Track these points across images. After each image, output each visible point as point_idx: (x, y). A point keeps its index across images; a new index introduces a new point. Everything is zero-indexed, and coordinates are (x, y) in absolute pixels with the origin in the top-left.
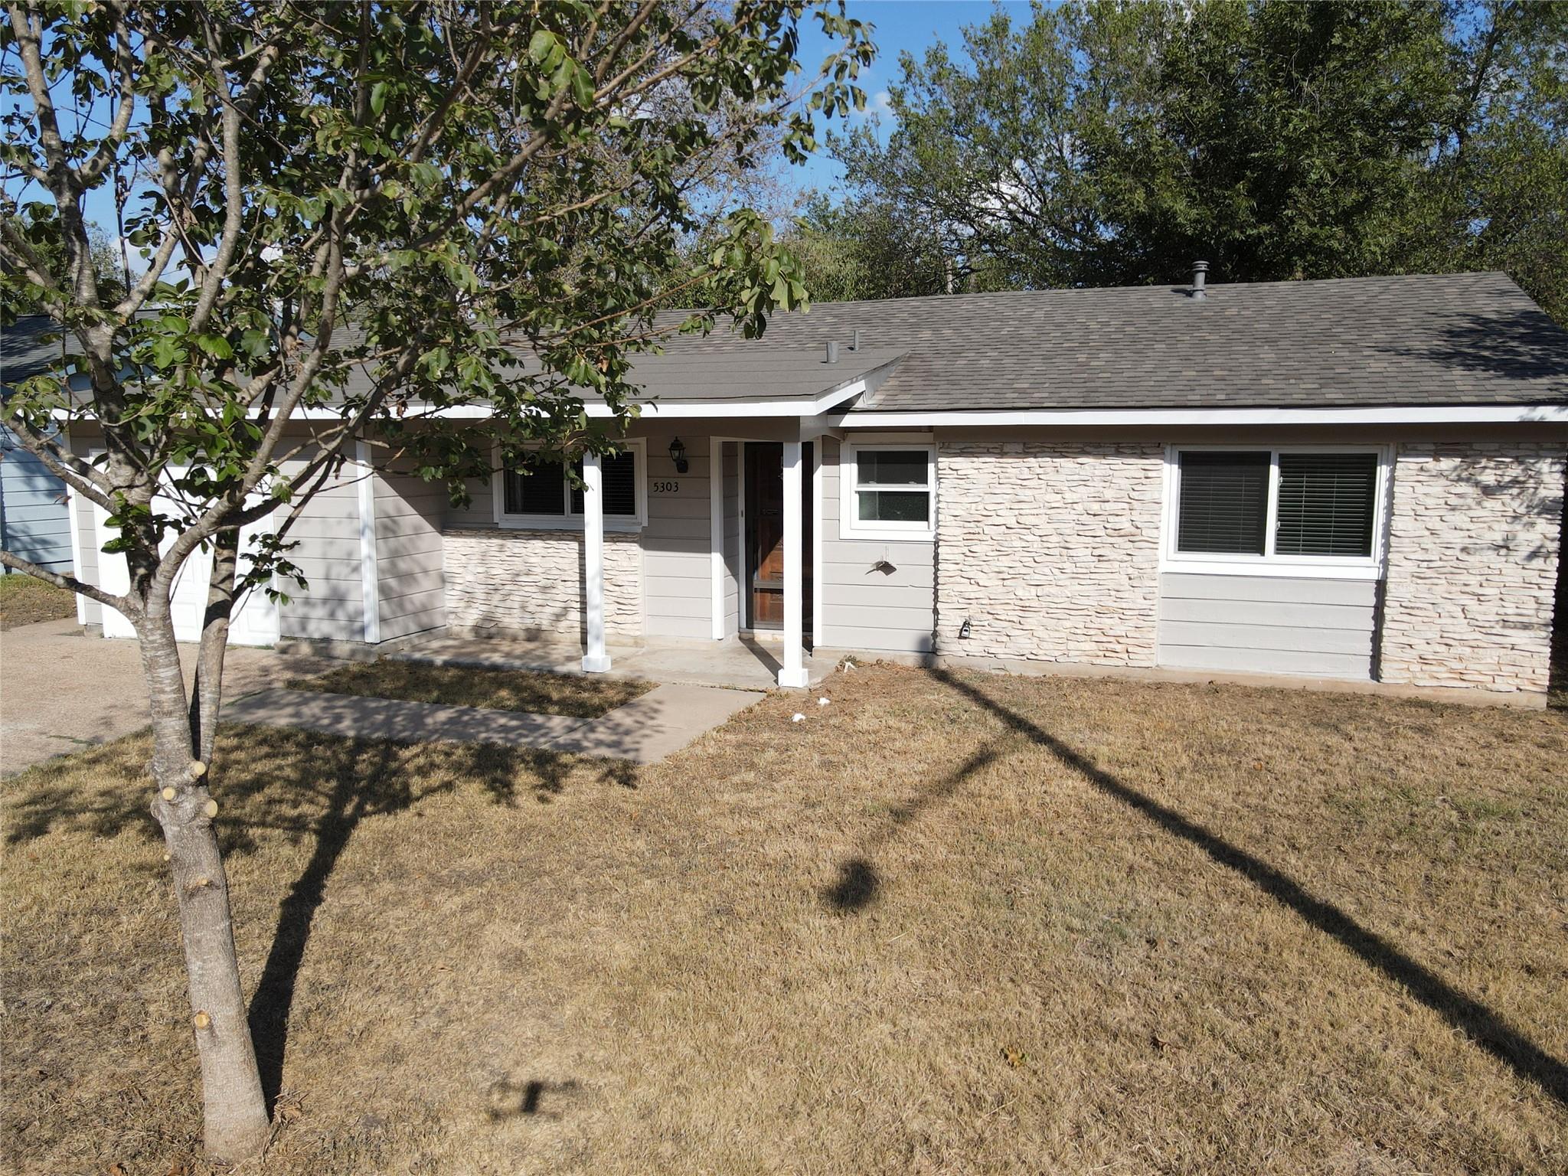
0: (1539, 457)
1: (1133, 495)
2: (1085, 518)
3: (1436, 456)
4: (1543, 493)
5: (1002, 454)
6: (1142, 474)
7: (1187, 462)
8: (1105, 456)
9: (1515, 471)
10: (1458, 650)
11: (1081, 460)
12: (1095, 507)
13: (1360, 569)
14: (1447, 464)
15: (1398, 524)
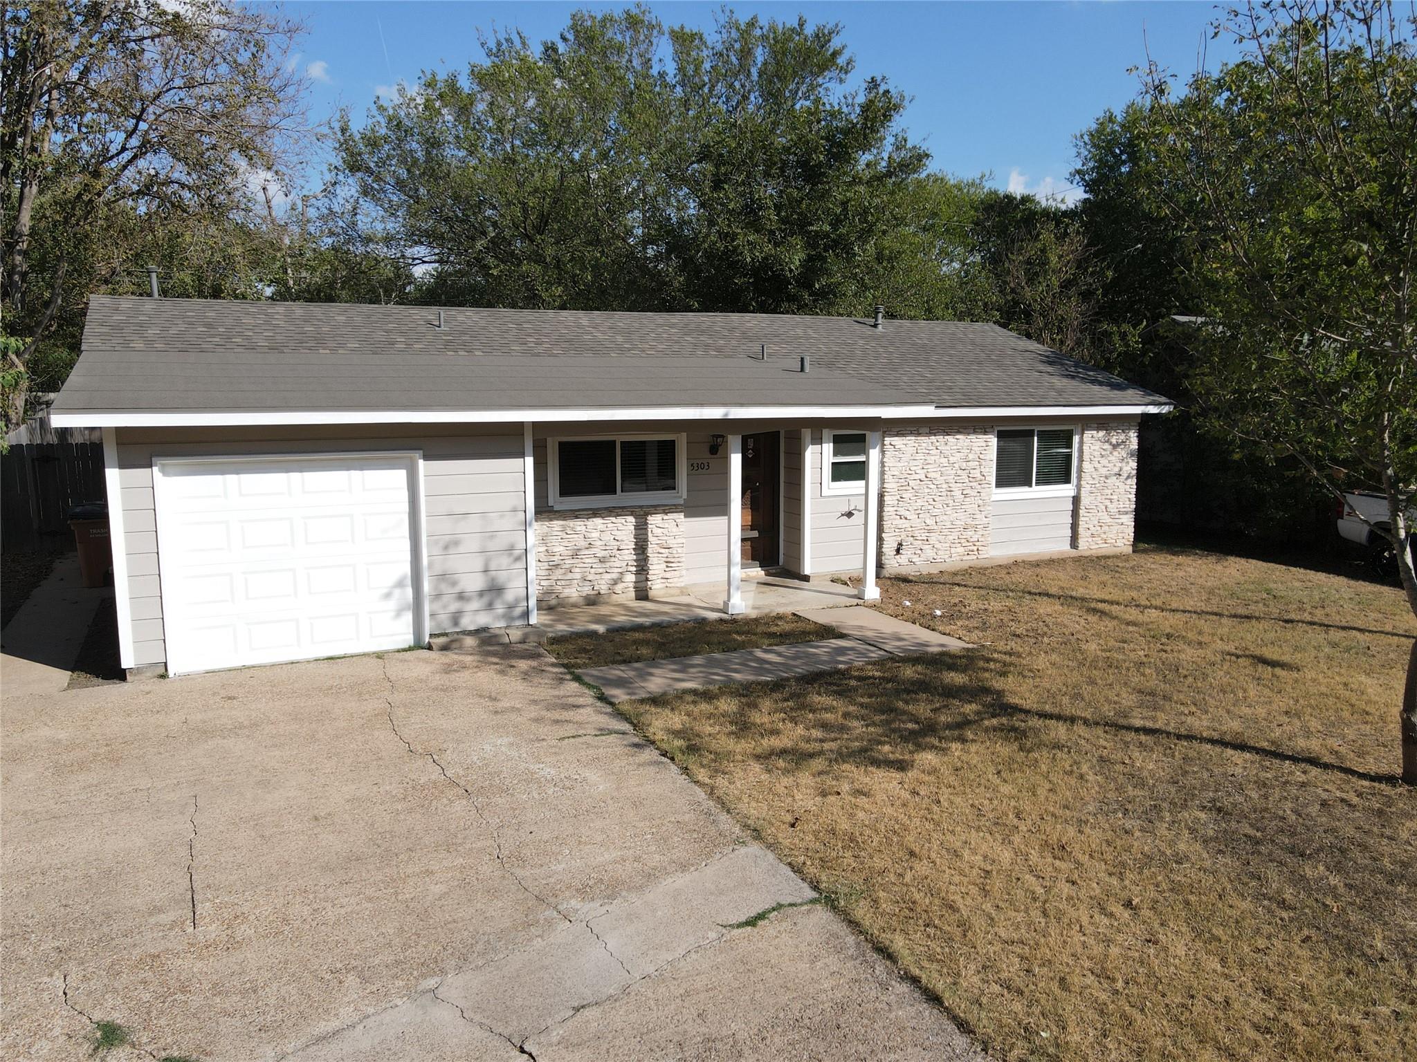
0: (1129, 429)
1: (981, 456)
2: (959, 472)
3: (1098, 429)
4: (1132, 447)
5: (919, 434)
6: (984, 444)
7: (1001, 436)
8: (969, 434)
9: (1122, 437)
10: (1105, 528)
11: (957, 437)
12: (964, 465)
13: (1067, 490)
14: (1101, 433)
15: (1086, 465)
